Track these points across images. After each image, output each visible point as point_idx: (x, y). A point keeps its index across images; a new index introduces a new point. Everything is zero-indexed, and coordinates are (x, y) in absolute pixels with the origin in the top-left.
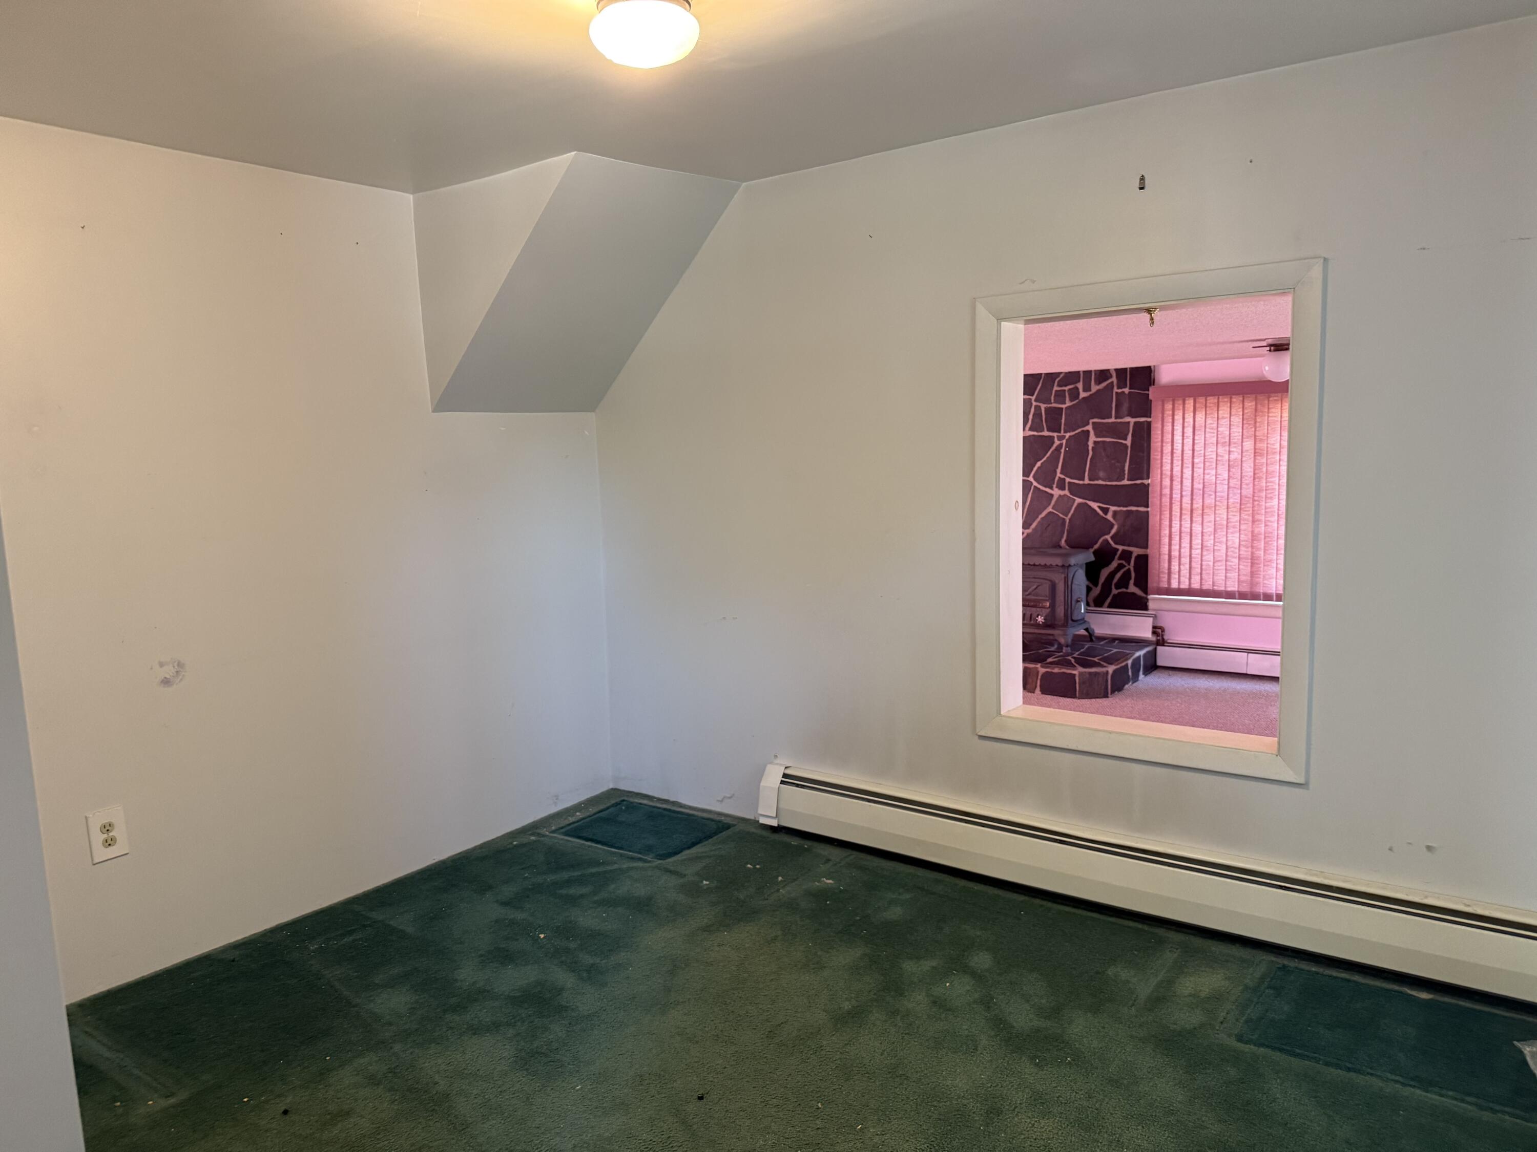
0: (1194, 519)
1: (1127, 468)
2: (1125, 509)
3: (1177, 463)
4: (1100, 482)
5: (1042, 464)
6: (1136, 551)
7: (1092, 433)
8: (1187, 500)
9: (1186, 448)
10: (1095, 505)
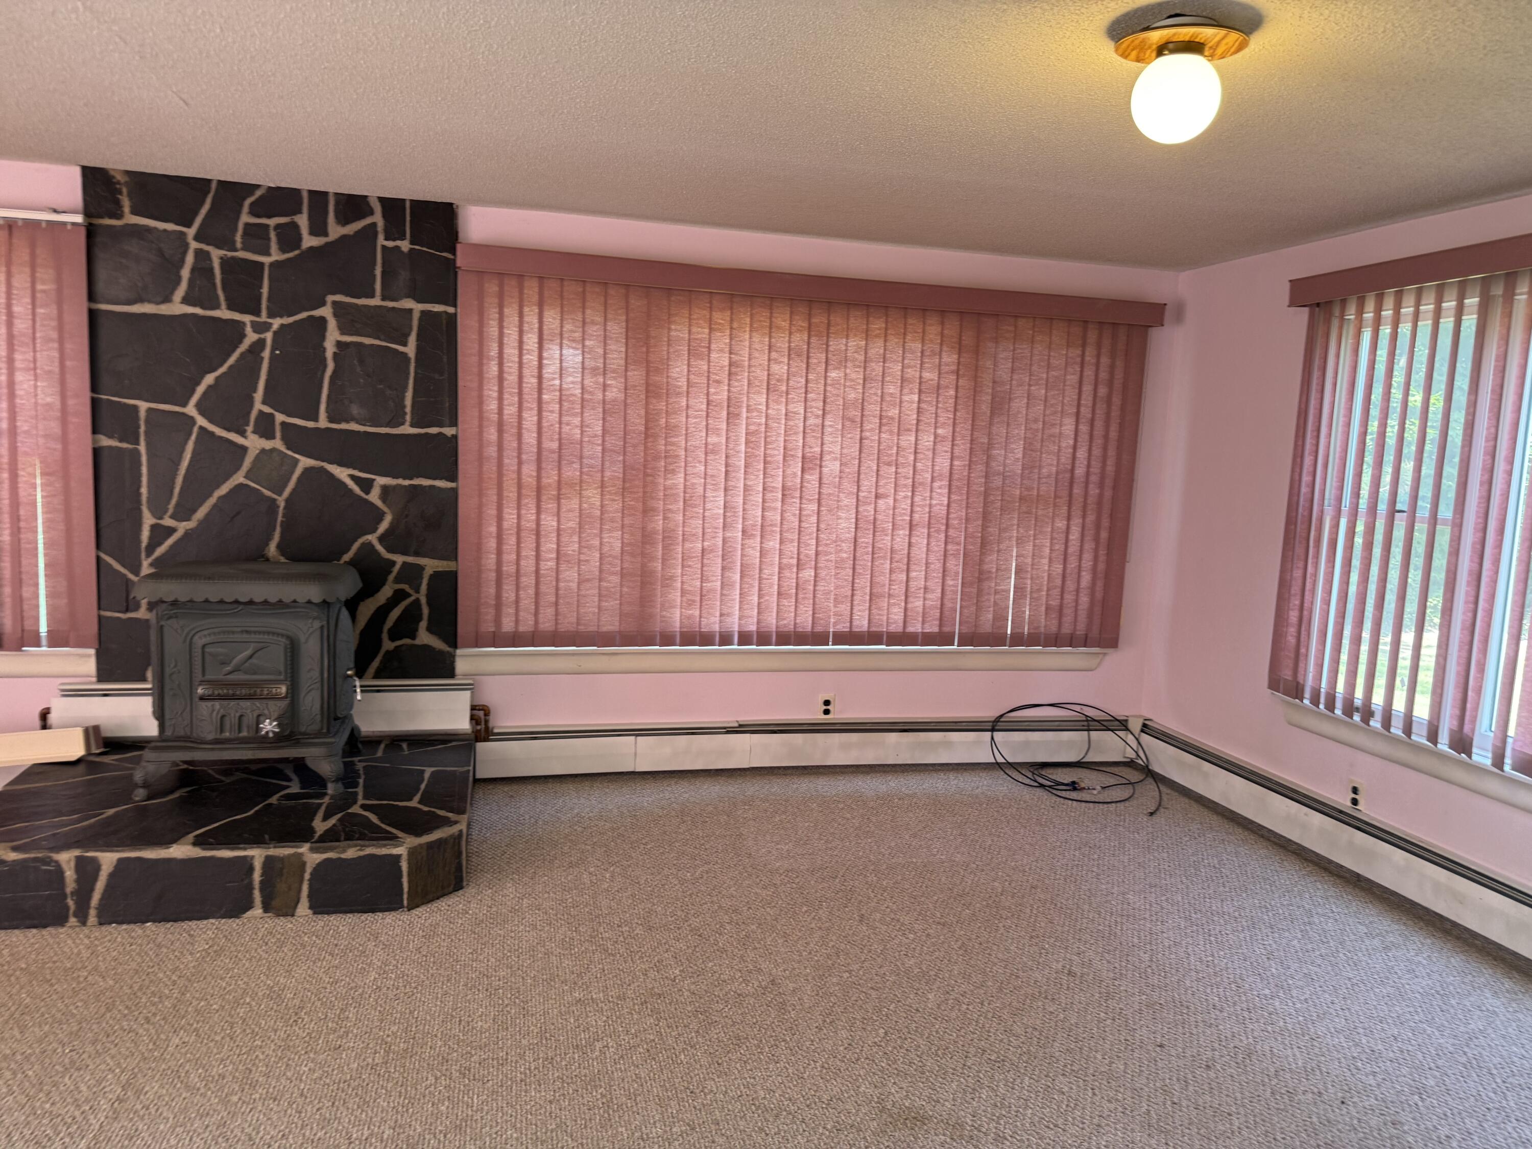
0: (544, 506)
1: (408, 402)
2: (407, 483)
3: (511, 399)
4: (354, 426)
5: (217, 379)
6: (431, 565)
7: (332, 324)
8: (529, 470)
9: (526, 372)
10: (342, 473)
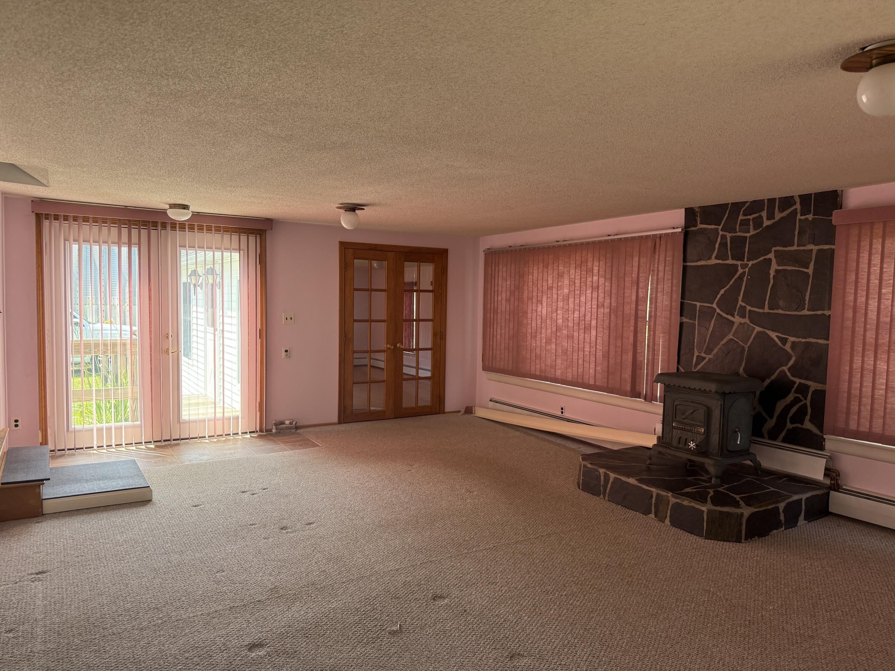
0: (879, 356)
1: (807, 298)
2: (804, 340)
3: (862, 294)
4: (780, 311)
5: (725, 291)
6: (813, 386)
7: (774, 261)
8: (871, 335)
9: (872, 277)
10: (773, 335)
